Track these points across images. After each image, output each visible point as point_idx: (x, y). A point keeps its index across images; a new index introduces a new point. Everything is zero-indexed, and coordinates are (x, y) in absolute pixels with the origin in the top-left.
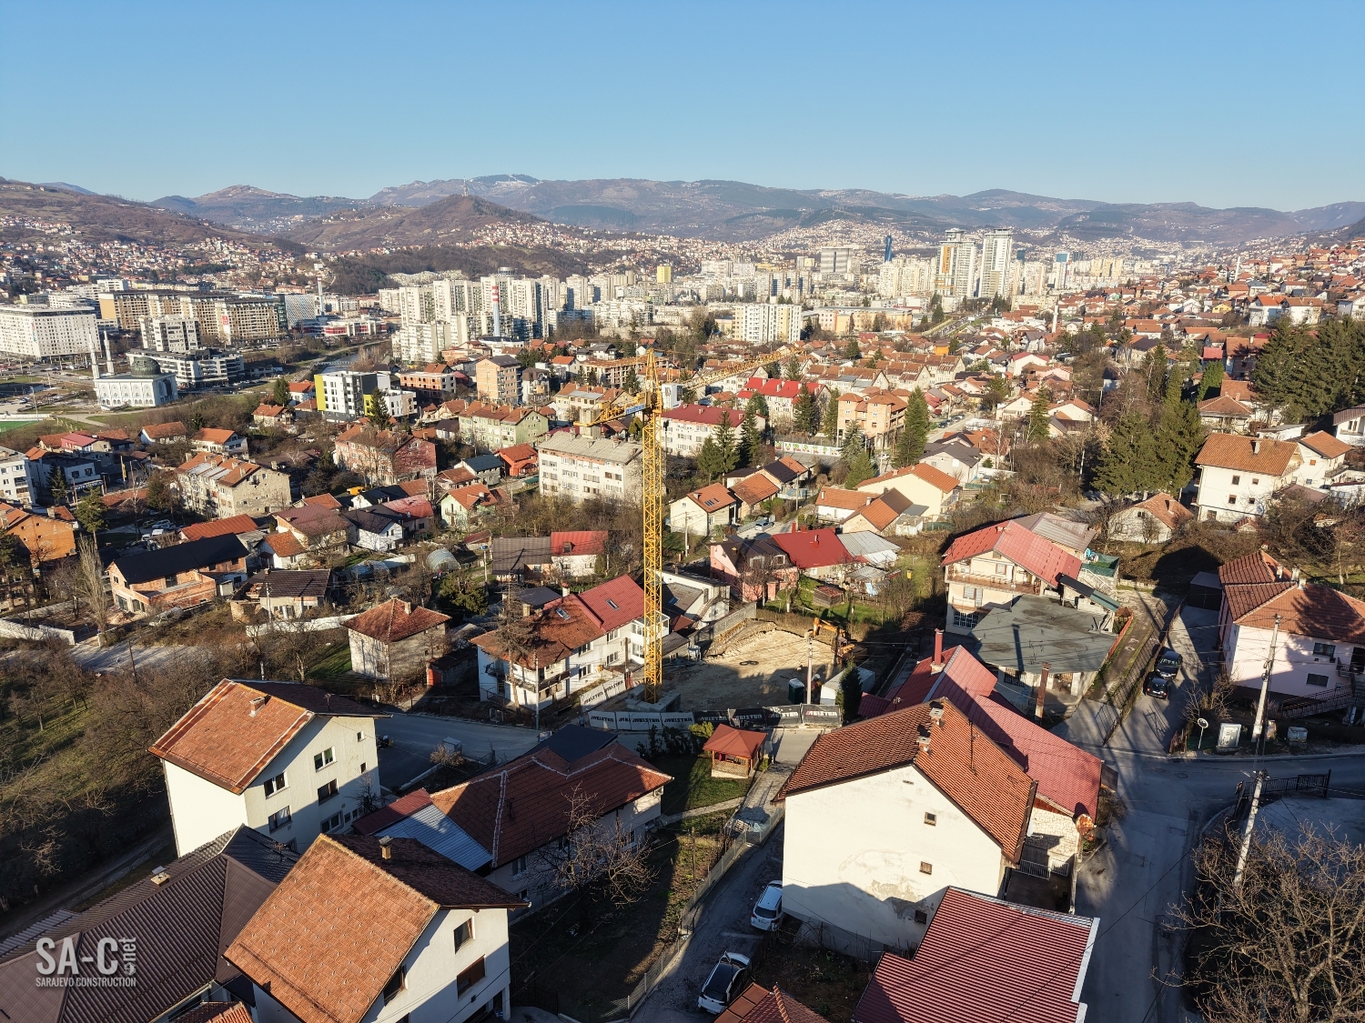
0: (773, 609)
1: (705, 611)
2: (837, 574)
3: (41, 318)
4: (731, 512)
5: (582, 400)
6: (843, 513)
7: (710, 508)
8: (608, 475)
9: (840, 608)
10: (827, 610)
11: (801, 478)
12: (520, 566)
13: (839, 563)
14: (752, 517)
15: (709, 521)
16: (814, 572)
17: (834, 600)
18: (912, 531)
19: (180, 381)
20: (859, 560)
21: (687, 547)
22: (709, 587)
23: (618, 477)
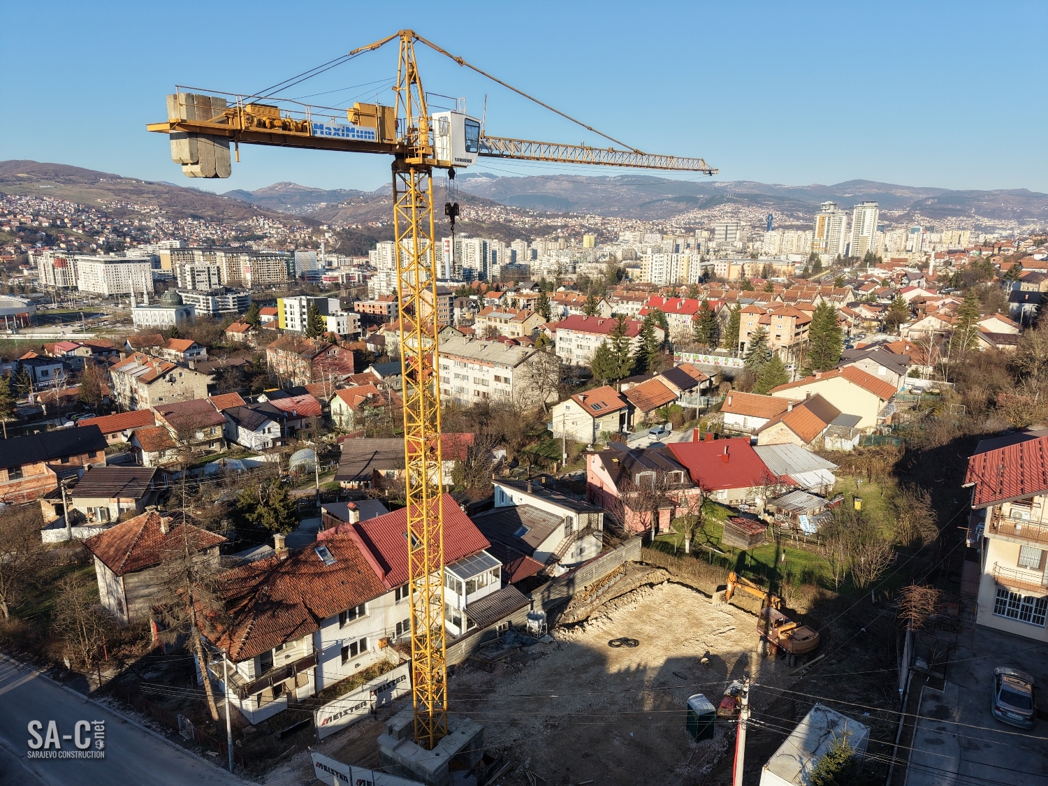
0: (665, 547)
1: (565, 549)
2: (754, 498)
3: (110, 265)
4: (622, 418)
5: (498, 320)
6: (755, 423)
7: (597, 413)
8: (497, 378)
9: (764, 551)
10: (743, 554)
11: (702, 386)
12: (369, 471)
13: (757, 484)
14: (645, 424)
15: (595, 427)
16: (723, 496)
17: (754, 539)
18: (848, 446)
19: (200, 310)
20: (784, 481)
21: (565, 456)
22: (572, 514)
23: (506, 380)
